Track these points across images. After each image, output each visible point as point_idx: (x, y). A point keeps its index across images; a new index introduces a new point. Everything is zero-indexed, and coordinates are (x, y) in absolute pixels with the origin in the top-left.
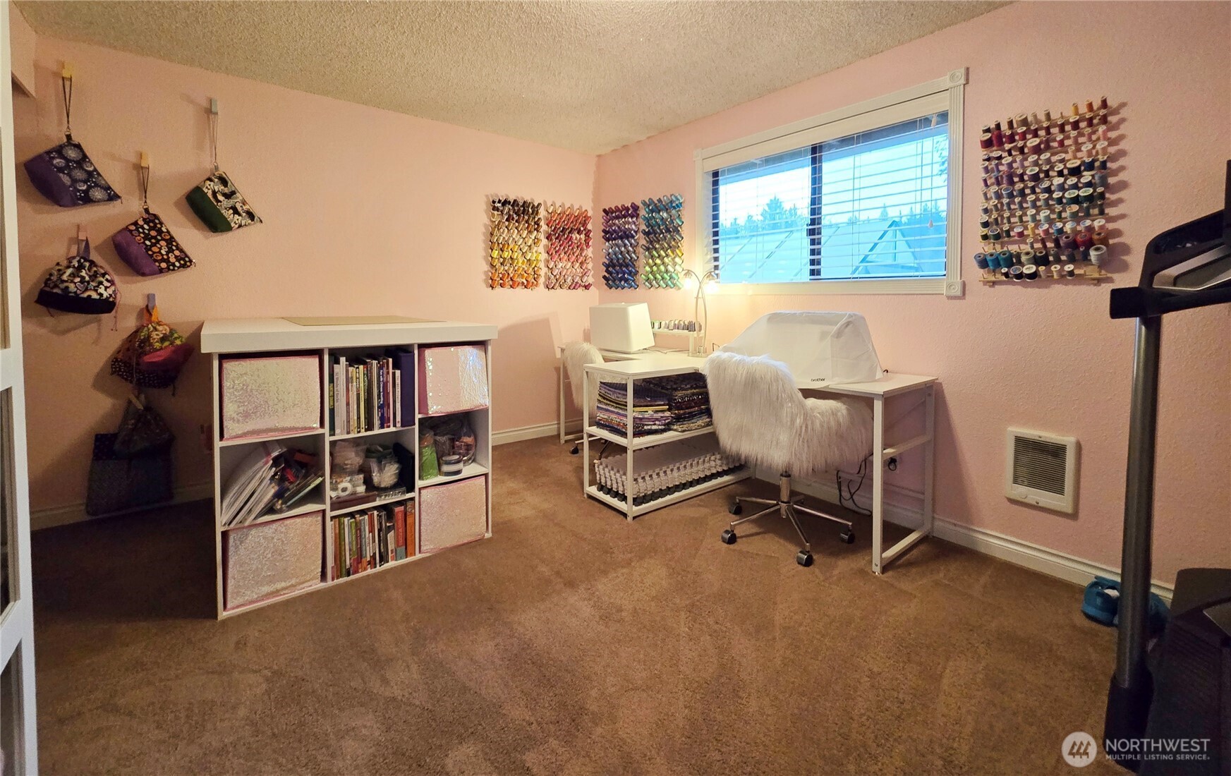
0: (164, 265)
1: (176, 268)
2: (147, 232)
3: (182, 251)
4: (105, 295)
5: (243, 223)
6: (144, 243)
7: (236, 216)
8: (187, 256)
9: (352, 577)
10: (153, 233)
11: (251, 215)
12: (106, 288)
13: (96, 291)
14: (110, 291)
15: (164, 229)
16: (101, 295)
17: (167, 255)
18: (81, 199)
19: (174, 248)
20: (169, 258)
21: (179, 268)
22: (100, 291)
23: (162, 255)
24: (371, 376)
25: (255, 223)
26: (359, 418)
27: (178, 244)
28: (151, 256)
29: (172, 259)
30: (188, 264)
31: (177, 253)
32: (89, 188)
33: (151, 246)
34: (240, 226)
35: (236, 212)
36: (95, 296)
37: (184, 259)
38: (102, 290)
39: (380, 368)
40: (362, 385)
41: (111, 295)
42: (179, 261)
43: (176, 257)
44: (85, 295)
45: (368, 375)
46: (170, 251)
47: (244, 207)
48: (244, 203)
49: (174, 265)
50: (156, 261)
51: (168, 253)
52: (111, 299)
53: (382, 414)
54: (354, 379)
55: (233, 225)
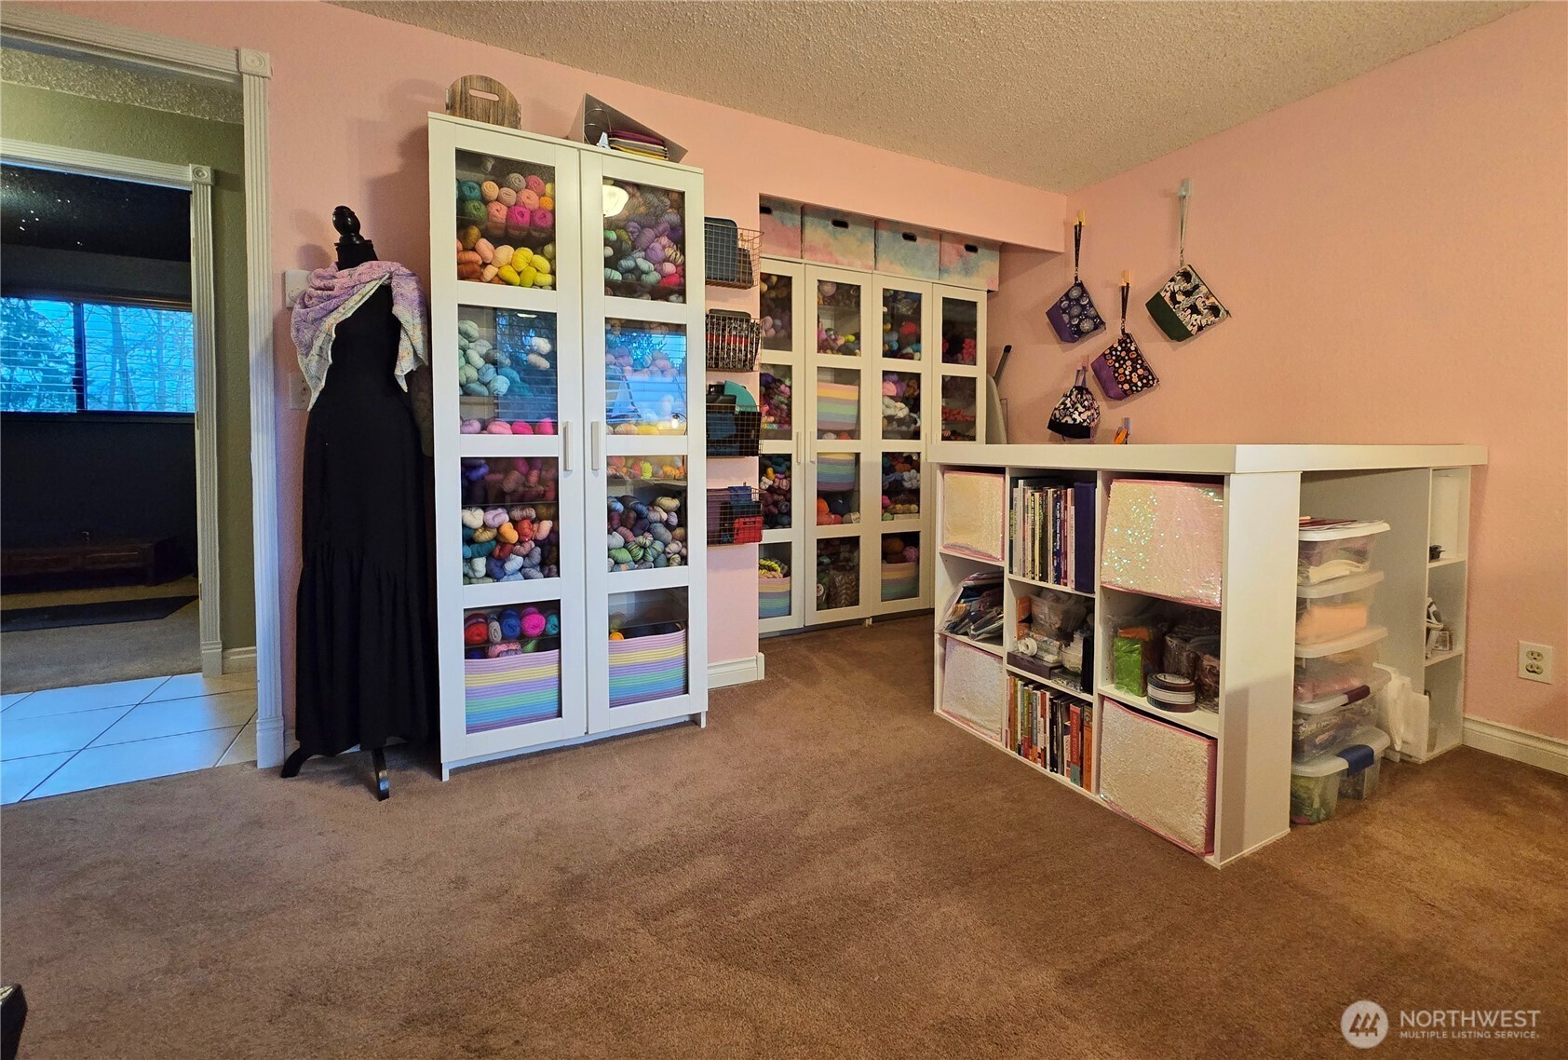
0: (1126, 386)
1: (1139, 389)
2: (1118, 353)
3: (1146, 369)
4: (1079, 420)
5: (1204, 323)
6: (1114, 365)
7: (1195, 316)
8: (1151, 374)
9: (1021, 759)
10: (1123, 354)
11: (1215, 310)
12: (1080, 413)
13: (1071, 416)
14: (1084, 416)
15: (1133, 348)
16: (1075, 420)
17: (1130, 375)
18: (1075, 333)
19: (1138, 366)
20: (1131, 378)
21: (1142, 388)
22: (1074, 416)
23: (1126, 376)
24: (1046, 508)
25: (1220, 321)
26: (1033, 560)
27: (1143, 362)
28: (1117, 378)
29: (1135, 379)
30: (1151, 382)
31: (1140, 372)
32: (1081, 321)
33: (1119, 368)
34: (1200, 328)
35: (1194, 309)
36: (1070, 422)
37: (1147, 378)
38: (1076, 416)
39: (1057, 500)
40: (1037, 518)
41: (1085, 421)
42: (1141, 380)
43: (1139, 376)
44: (1064, 421)
45: (1044, 505)
46: (1135, 370)
47: (1207, 303)
48: (1209, 294)
49: (1136, 385)
50: (1119, 383)
51: (1131, 373)
52: (1085, 424)
53: (1059, 564)
54: (1030, 508)
55: (1189, 328)
